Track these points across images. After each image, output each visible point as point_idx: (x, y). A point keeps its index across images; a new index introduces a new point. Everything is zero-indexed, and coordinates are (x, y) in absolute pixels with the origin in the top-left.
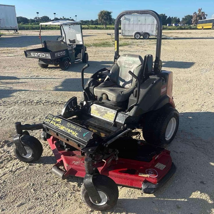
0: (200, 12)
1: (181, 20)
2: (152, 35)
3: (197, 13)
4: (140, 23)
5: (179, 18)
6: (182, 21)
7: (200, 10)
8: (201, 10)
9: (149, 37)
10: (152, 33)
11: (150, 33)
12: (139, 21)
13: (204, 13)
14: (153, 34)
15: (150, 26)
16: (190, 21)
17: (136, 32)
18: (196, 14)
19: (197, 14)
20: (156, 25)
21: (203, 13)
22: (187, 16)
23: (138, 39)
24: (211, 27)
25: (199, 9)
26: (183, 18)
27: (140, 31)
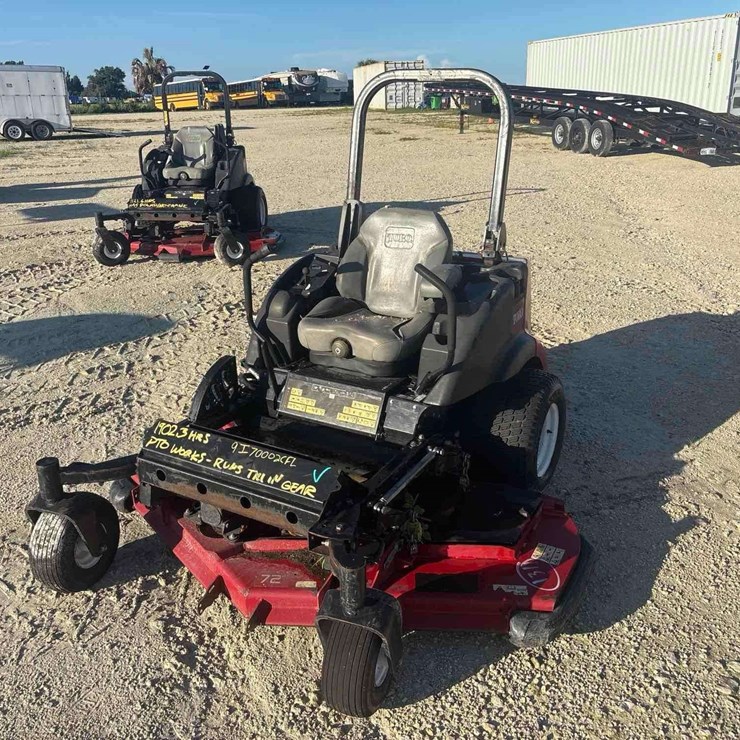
0: (150, 60)
1: (85, 83)
2: (61, 129)
3: (144, 61)
4: (12, 91)
5: (76, 77)
6: (89, 86)
7: (149, 54)
8: (152, 51)
9: (51, 134)
10: (59, 120)
11: (52, 120)
12: (10, 85)
13: (164, 63)
14: (62, 123)
15: (46, 102)
16: (116, 86)
17: (6, 119)
18: (140, 65)
19: (144, 65)
20: (66, 96)
21: (158, 61)
22: (102, 70)
23: (18, 141)
24: (195, 104)
25: (147, 51)
26: (91, 77)
27: (18, 117)
